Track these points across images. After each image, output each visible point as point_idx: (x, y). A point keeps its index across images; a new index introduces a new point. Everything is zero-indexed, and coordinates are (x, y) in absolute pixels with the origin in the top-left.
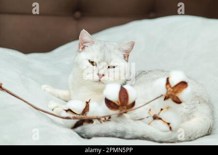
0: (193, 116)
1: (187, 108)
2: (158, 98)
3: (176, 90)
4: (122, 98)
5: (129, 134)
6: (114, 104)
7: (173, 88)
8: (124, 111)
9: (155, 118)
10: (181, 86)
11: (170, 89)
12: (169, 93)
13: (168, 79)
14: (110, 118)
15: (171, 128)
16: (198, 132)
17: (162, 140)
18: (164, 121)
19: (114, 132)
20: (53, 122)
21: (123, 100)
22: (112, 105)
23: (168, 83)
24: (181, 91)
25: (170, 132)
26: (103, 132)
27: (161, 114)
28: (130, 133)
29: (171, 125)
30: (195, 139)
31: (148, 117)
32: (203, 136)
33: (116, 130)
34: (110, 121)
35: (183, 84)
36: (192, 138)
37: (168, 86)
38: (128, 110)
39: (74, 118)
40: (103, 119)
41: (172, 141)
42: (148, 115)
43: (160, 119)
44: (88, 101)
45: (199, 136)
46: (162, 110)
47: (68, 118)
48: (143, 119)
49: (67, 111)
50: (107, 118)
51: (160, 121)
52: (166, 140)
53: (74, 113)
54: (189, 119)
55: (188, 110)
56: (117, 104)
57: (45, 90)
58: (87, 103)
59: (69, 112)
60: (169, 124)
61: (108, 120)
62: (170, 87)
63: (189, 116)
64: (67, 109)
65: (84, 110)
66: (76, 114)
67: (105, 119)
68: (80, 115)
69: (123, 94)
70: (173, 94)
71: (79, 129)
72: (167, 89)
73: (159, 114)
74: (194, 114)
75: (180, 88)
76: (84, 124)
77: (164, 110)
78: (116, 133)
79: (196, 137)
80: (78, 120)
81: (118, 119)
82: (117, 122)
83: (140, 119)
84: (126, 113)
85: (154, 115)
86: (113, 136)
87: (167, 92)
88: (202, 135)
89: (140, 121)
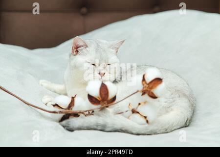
0: (172, 110)
1: (166, 102)
2: (134, 93)
3: (151, 86)
4: (102, 93)
5: (108, 127)
6: (96, 99)
7: (148, 84)
8: (105, 105)
9: (134, 111)
10: (156, 82)
11: (145, 85)
12: (145, 89)
13: (144, 76)
14: (93, 112)
15: (147, 121)
16: (175, 124)
17: (139, 132)
18: (141, 115)
19: (95, 125)
20: (42, 115)
21: (103, 96)
22: (94, 100)
23: (144, 80)
24: (156, 87)
25: (147, 125)
26: (86, 125)
27: (138, 108)
28: (110, 126)
29: (147, 119)
30: (172, 131)
31: (127, 111)
32: (180, 128)
33: (97, 123)
34: (93, 114)
35: (158, 80)
36: (168, 130)
37: (144, 83)
38: (109, 105)
39: (60, 112)
40: (87, 113)
41: (149, 133)
42: (127, 109)
43: (138, 113)
44: (74, 96)
45: (175, 128)
46: (139, 104)
47: (54, 112)
48: (122, 113)
49: (54, 106)
50: (91, 112)
51: (138, 114)
52: (143, 132)
53: (60, 107)
54: (167, 112)
55: (166, 103)
56: (99, 99)
57: (42, 85)
58: (73, 98)
59: (56, 106)
60: (145, 117)
61: (91, 114)
62: (146, 83)
63: (167, 109)
64: (54, 104)
65: (70, 104)
66: (62, 108)
67: (89, 113)
68: (66, 109)
69: (103, 90)
70: (149, 90)
71: (64, 122)
72: (143, 85)
73: (137, 108)
74: (172, 108)
75: (154, 84)
76: (70, 117)
77: (142, 104)
78: (97, 126)
79: (173, 129)
80: (64, 114)
81: (100, 113)
82: (99, 115)
83: (120, 113)
84: (107, 107)
85: (133, 109)
86: (95, 129)
87: (143, 88)
88: (178, 127)
89: (119, 115)
